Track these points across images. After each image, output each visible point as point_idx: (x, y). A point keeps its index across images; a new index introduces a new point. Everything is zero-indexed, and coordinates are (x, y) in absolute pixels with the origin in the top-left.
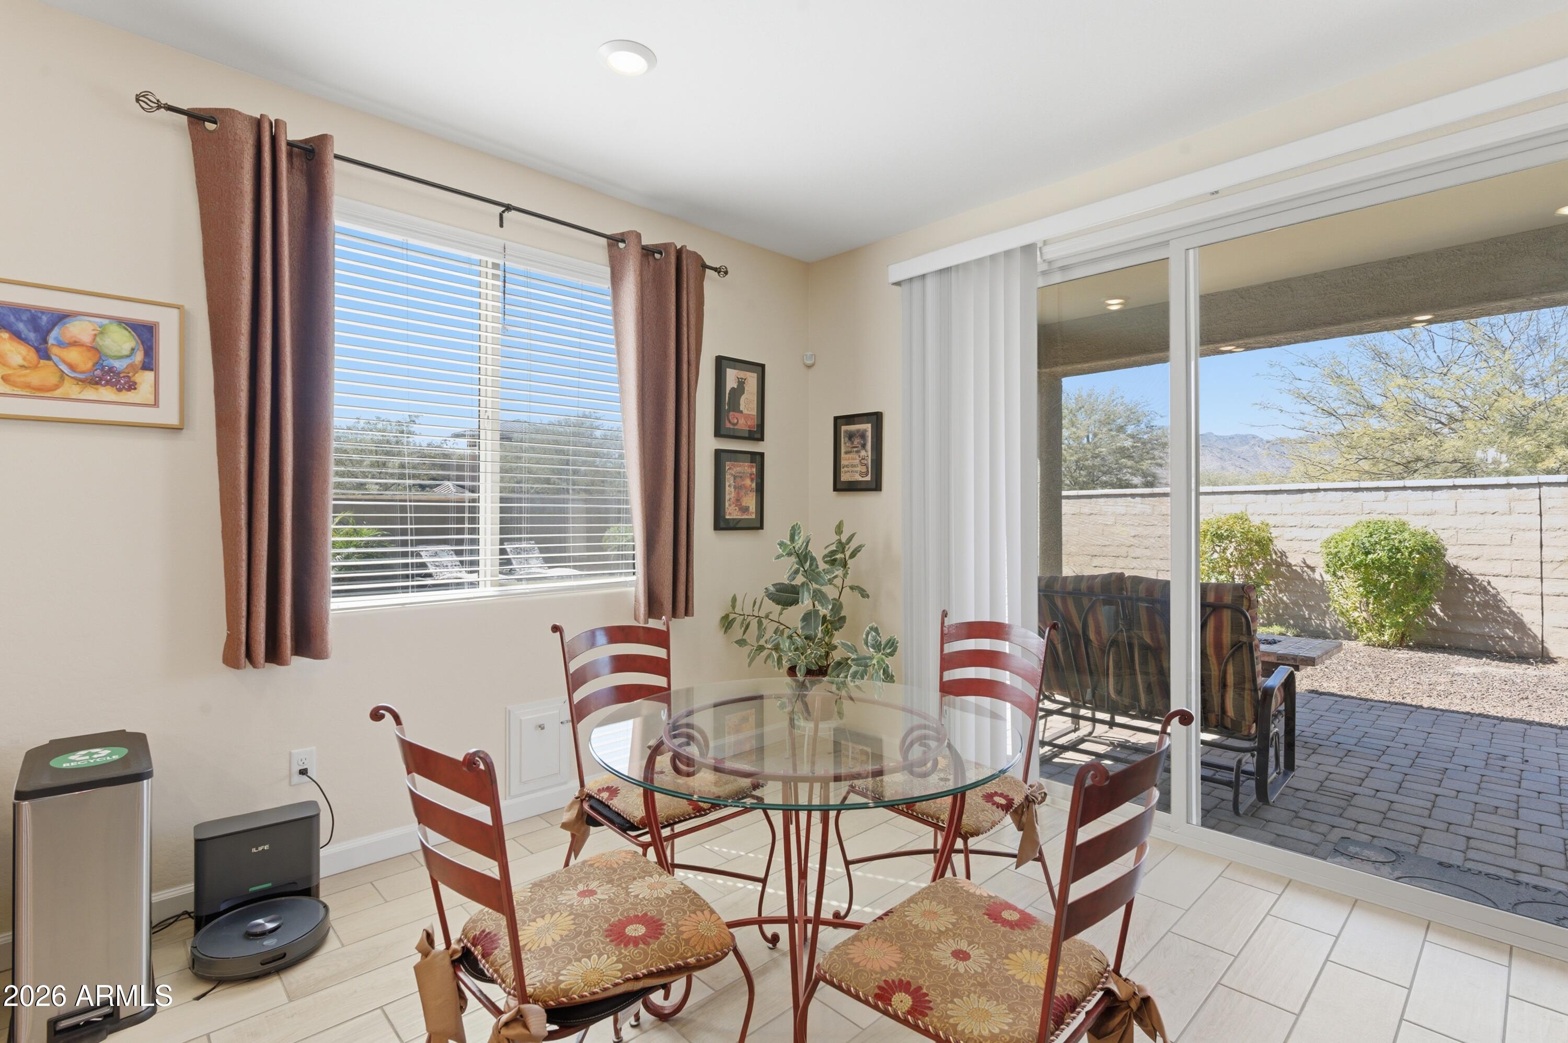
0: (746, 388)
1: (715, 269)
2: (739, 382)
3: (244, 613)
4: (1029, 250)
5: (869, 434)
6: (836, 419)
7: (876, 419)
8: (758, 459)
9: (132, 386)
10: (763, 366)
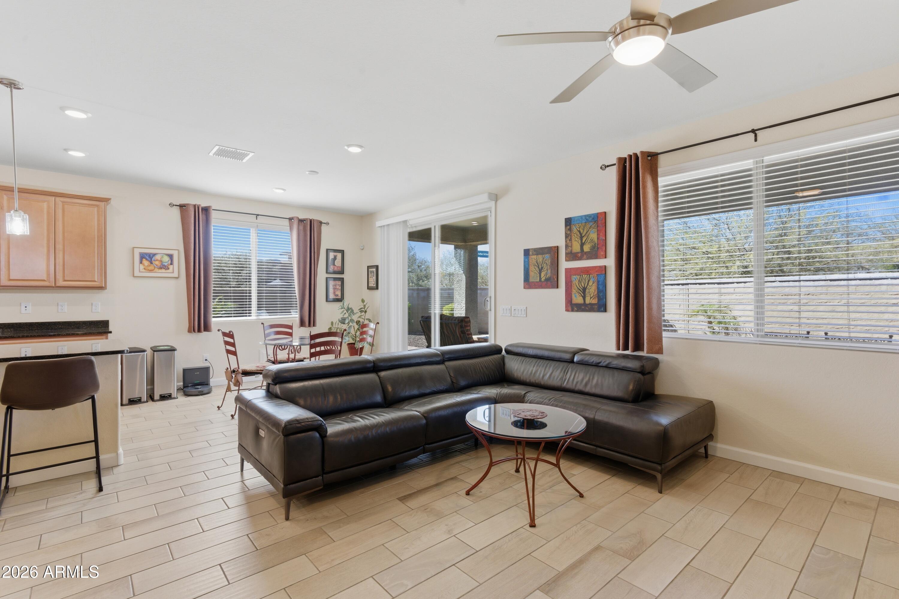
0: (337, 258)
1: (325, 223)
2: (334, 256)
3: (193, 320)
4: (405, 222)
5: (375, 272)
6: (368, 267)
7: (377, 267)
8: (342, 280)
9: (168, 269)
10: (343, 251)
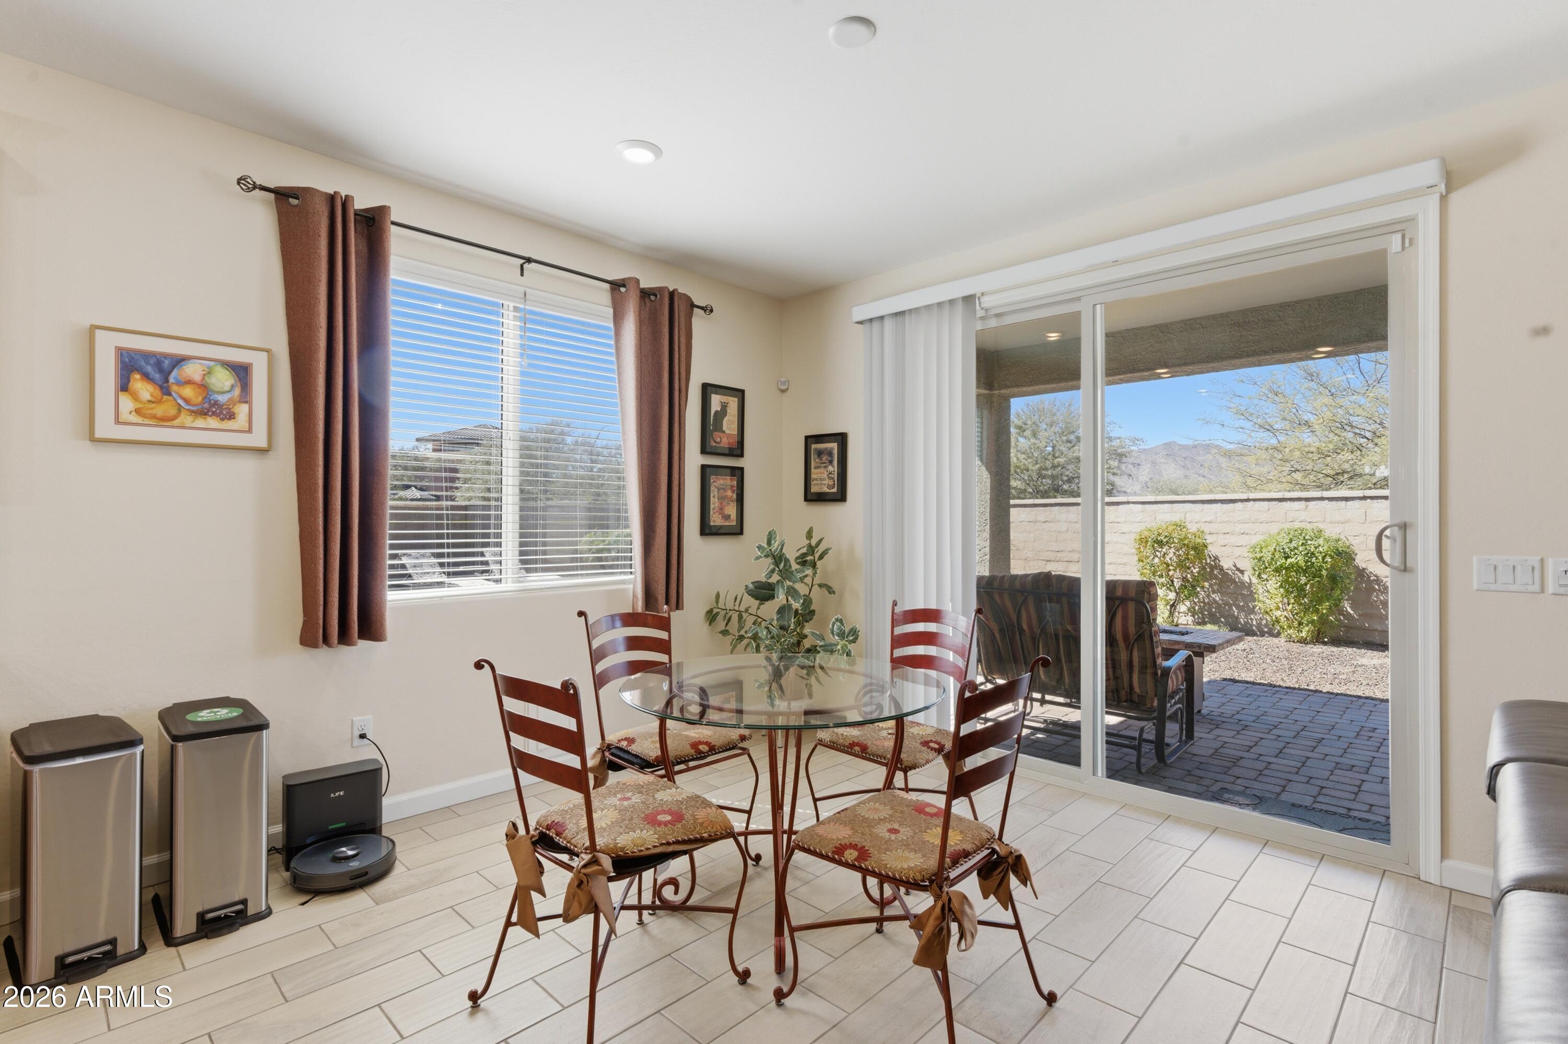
0: (728, 411)
1: (703, 309)
2: (722, 405)
3: (322, 602)
4: (969, 300)
5: (835, 452)
6: (807, 438)
7: (842, 439)
8: (738, 473)
9: (231, 416)
10: (743, 392)
